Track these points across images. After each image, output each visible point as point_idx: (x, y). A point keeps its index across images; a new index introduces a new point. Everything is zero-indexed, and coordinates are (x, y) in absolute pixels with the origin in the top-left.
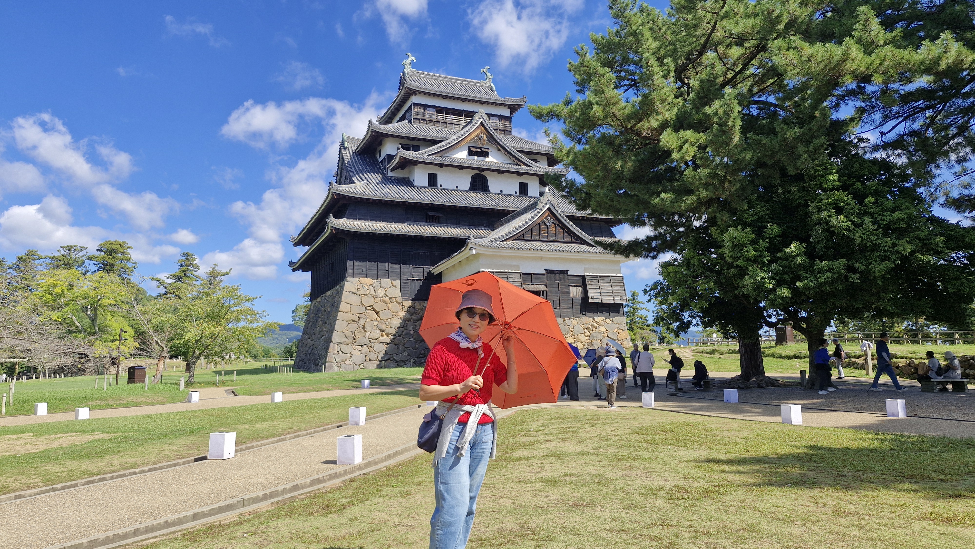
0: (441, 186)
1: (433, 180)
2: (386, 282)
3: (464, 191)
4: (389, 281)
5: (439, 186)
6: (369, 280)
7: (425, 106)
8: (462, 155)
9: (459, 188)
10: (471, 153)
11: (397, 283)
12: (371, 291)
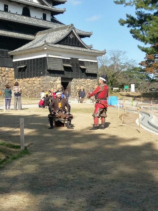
1: (6, 8)
3: (20, 15)
5: (9, 11)
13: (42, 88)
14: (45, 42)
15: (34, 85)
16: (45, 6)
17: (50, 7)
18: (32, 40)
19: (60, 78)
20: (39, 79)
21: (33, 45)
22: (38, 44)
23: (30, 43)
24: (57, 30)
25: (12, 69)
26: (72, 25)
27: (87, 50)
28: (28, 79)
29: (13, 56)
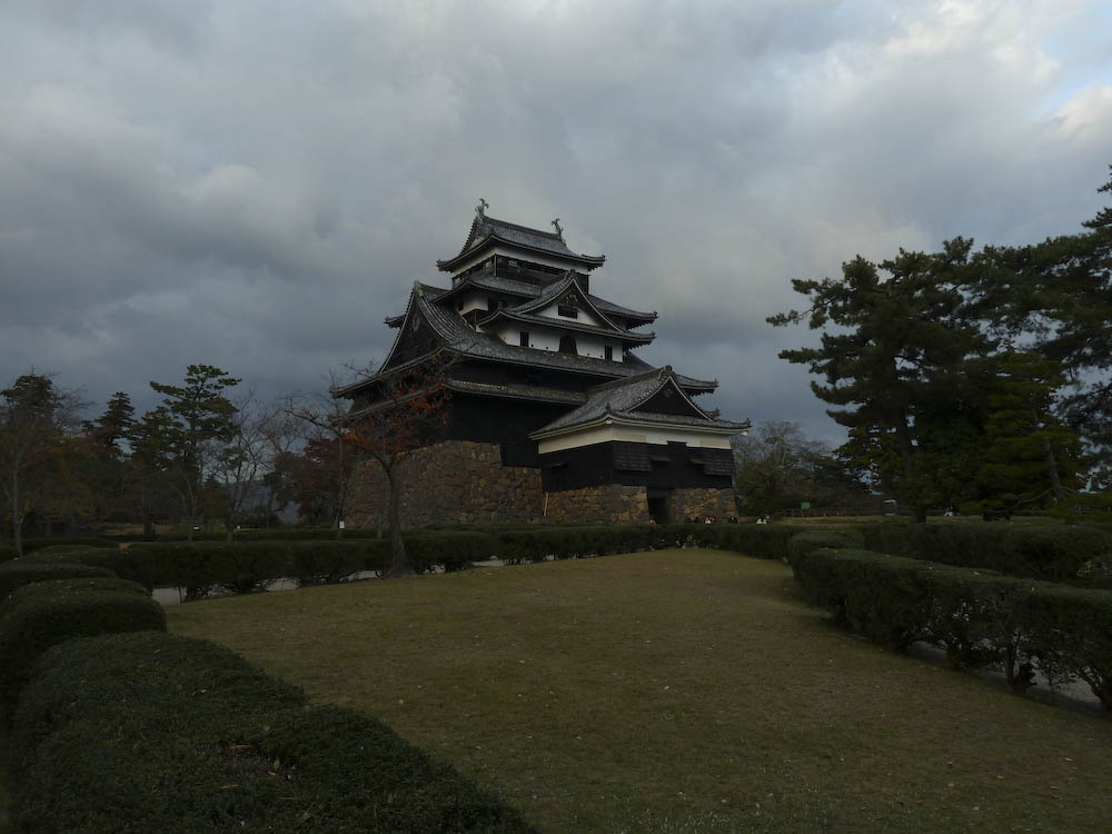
0: (532, 346)
1: (524, 341)
2: (486, 446)
3: (554, 353)
4: (490, 444)
5: (530, 346)
6: (471, 444)
7: (508, 259)
8: (553, 314)
9: (549, 350)
10: (561, 313)
11: (497, 448)
12: (473, 455)
13: (602, 512)
14: (608, 408)
15: (585, 505)
16: (609, 331)
17: (621, 332)
18: (580, 406)
19: (645, 488)
20: (596, 492)
21: (582, 416)
22: (593, 413)
23: (577, 412)
24: (636, 380)
25: (538, 471)
26: (669, 368)
27: (705, 423)
28: (571, 492)
29: (538, 442)
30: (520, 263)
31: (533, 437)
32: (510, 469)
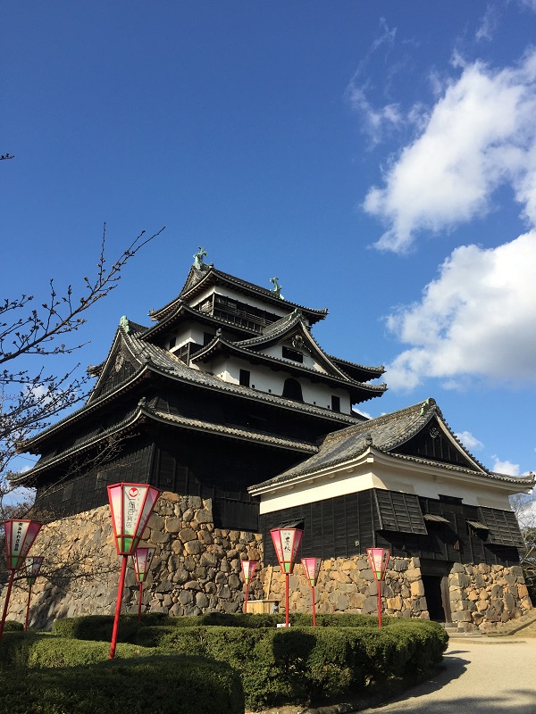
0: (253, 386)
1: (244, 380)
2: (194, 500)
3: (278, 396)
4: (198, 498)
5: (251, 386)
6: (174, 496)
7: (227, 300)
8: (276, 354)
9: (272, 393)
10: (285, 355)
11: (207, 504)
12: (176, 511)
19: (417, 560)
20: (347, 565)
23: (309, 462)
25: (258, 537)
29: (259, 499)
30: (240, 305)
31: (253, 491)
32: (224, 533)
